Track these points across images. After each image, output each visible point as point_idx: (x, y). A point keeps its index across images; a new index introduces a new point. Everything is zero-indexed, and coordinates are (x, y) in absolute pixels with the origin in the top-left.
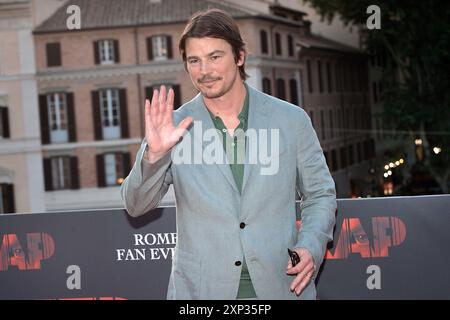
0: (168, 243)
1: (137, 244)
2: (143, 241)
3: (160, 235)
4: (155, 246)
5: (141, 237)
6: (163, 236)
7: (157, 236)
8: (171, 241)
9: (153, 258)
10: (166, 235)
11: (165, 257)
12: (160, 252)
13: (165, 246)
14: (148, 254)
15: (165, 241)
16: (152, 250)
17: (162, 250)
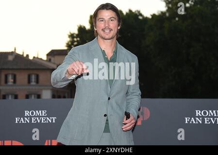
0: (41, 115)
1: (26, 115)
2: (29, 114)
3: (37, 111)
4: (35, 116)
5: (28, 112)
6: (39, 112)
7: (36, 112)
8: (42, 114)
9: (33, 122)
10: (40, 111)
11: (39, 122)
12: (36, 120)
13: (39, 117)
14: (31, 120)
15: (40, 114)
16: (33, 118)
17: (38, 118)
